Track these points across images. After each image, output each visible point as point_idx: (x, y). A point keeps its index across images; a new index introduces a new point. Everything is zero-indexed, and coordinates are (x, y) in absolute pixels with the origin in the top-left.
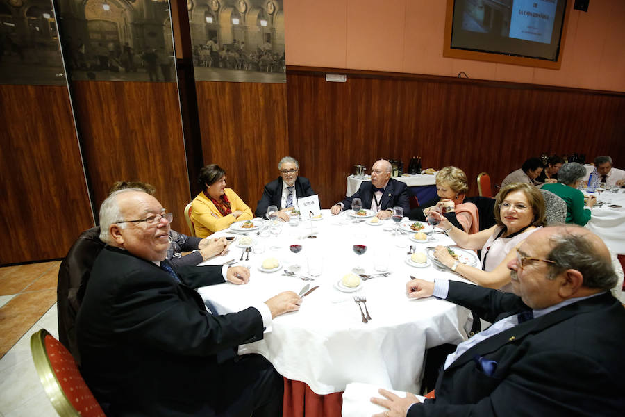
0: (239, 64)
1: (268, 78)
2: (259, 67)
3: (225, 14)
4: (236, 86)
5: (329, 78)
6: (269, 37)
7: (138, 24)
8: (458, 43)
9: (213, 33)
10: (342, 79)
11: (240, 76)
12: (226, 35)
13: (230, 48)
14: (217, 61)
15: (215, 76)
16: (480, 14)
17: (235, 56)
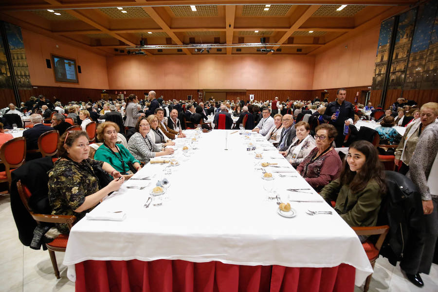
0: (24, 87)
1: (30, 89)
2: (28, 87)
3: (22, 79)
4: (25, 91)
5: (34, 87)
6: (29, 82)
7: (6, 80)
8: (57, 80)
9: (20, 82)
10: (36, 88)
11: (25, 89)
12: (22, 82)
13: (23, 84)
14: (21, 86)
15: (21, 89)
16: (60, 74)
17: (24, 85)
